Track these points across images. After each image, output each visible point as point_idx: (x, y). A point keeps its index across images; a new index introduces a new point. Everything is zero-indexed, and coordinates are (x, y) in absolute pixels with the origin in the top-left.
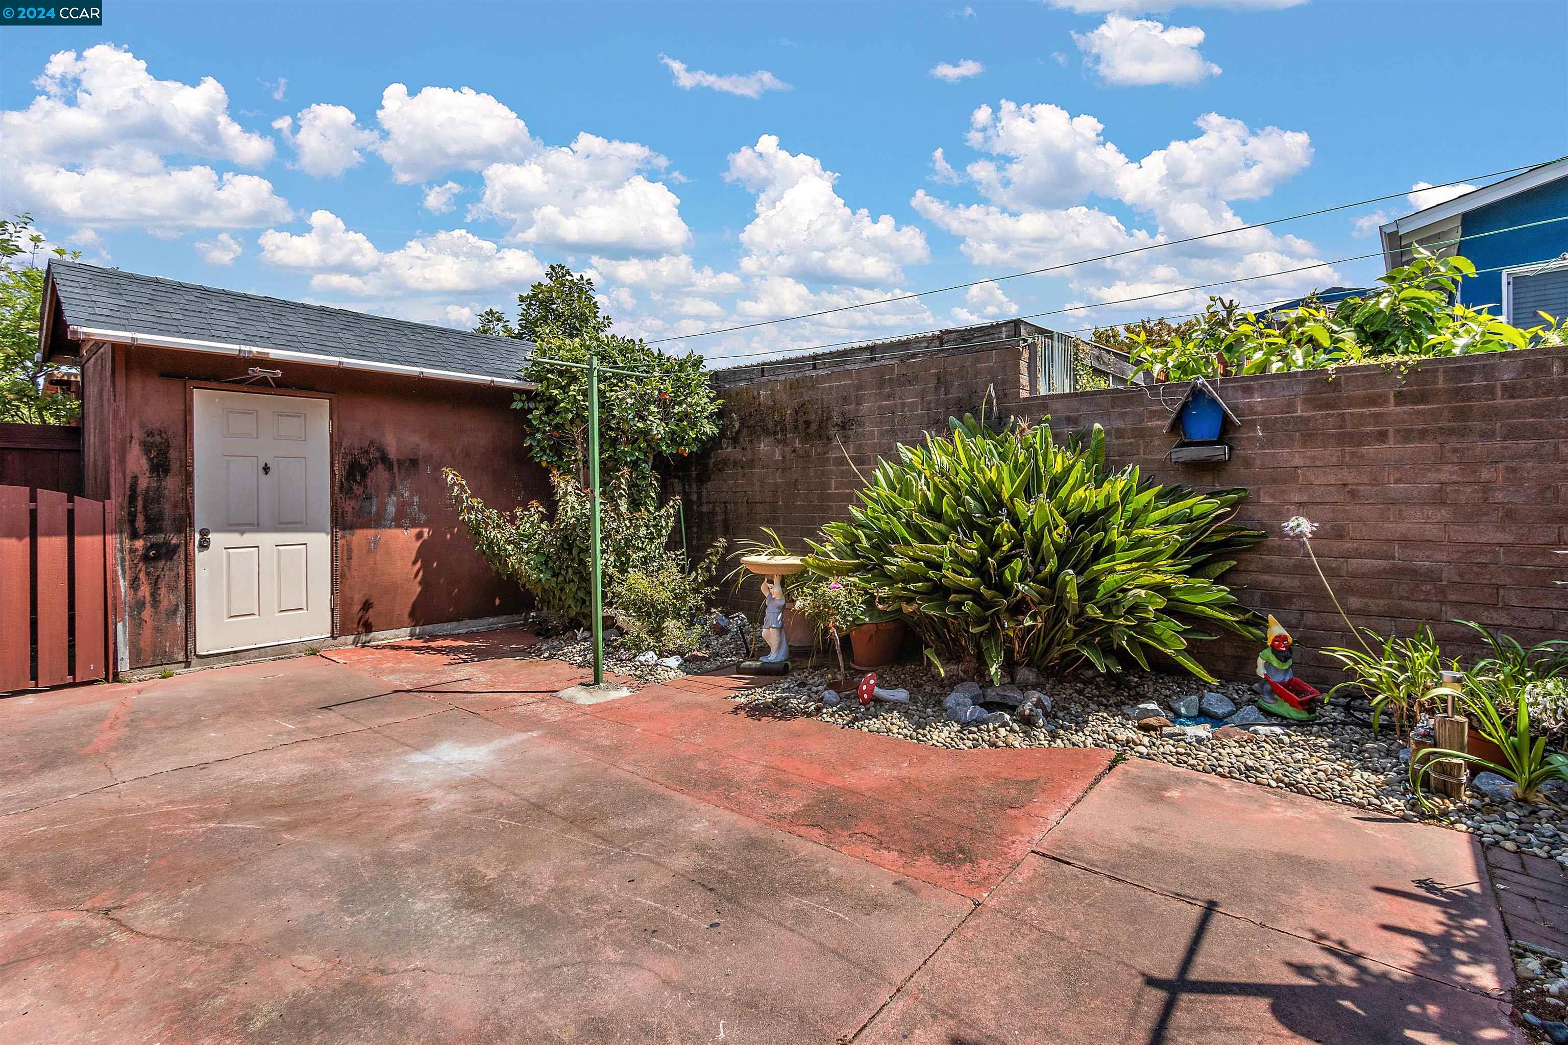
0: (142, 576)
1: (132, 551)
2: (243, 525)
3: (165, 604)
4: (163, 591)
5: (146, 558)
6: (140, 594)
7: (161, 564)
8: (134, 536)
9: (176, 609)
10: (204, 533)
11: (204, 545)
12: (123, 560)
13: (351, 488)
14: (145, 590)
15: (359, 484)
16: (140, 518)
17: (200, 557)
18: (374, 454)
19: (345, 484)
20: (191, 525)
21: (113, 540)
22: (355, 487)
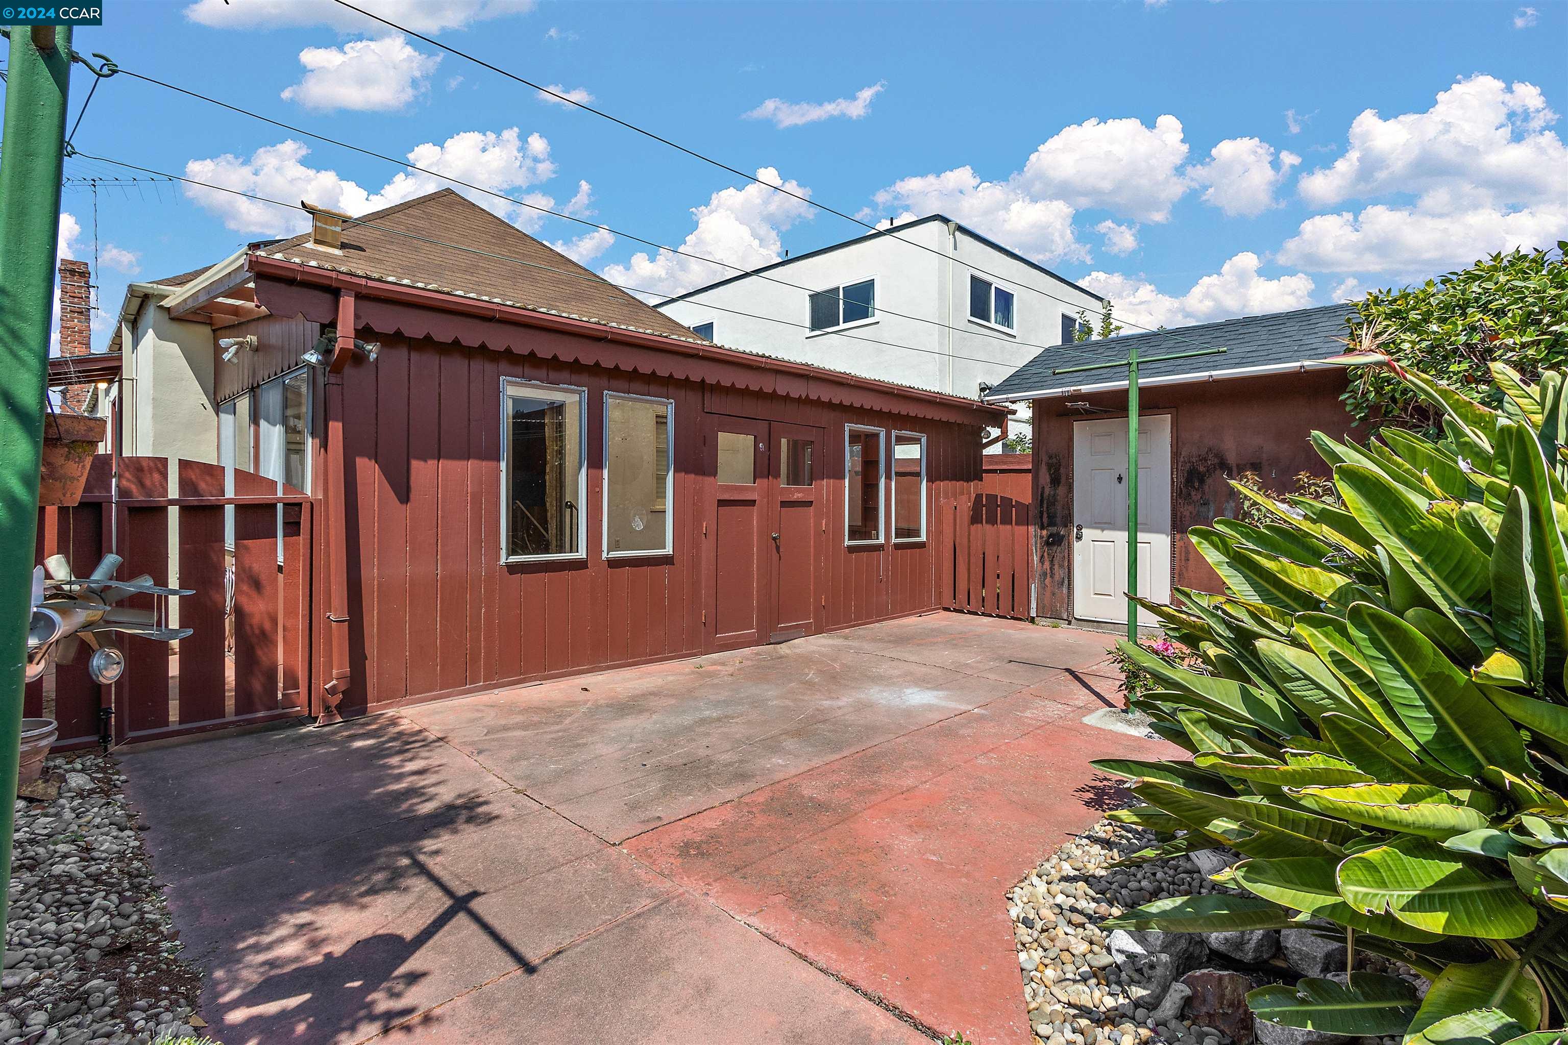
0: (1046, 554)
1: (1042, 537)
2: (1106, 523)
3: (1057, 577)
4: (1056, 567)
5: (1048, 544)
6: (1045, 567)
7: (1055, 548)
8: (1042, 528)
9: (1063, 582)
10: (1080, 528)
11: (1079, 538)
12: (1036, 543)
13: (1190, 494)
14: (1047, 565)
15: (1197, 490)
16: (1045, 515)
17: (1077, 545)
18: (1212, 461)
19: (1184, 490)
20: (1072, 522)
21: (1032, 529)
22: (1193, 493)
